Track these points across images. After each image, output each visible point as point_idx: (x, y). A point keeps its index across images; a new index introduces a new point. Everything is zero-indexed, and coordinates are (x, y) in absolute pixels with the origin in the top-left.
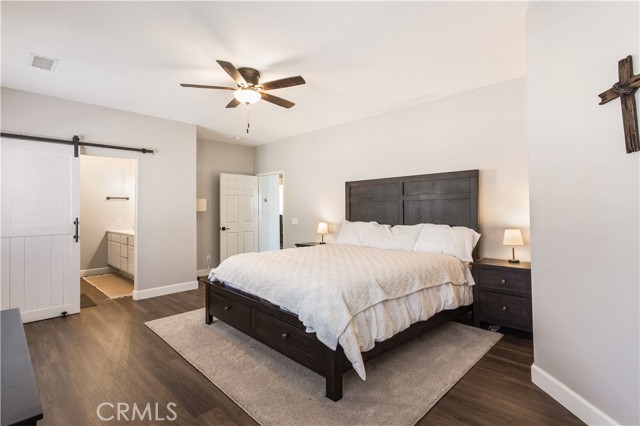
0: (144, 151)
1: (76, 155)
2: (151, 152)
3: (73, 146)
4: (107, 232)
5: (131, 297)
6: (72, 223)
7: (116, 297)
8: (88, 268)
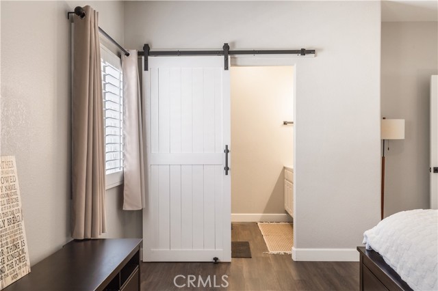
0: (303, 52)
1: (226, 68)
2: (312, 52)
3: (223, 57)
4: (284, 168)
5: (290, 255)
6: (223, 152)
7: (275, 252)
8: (264, 212)
